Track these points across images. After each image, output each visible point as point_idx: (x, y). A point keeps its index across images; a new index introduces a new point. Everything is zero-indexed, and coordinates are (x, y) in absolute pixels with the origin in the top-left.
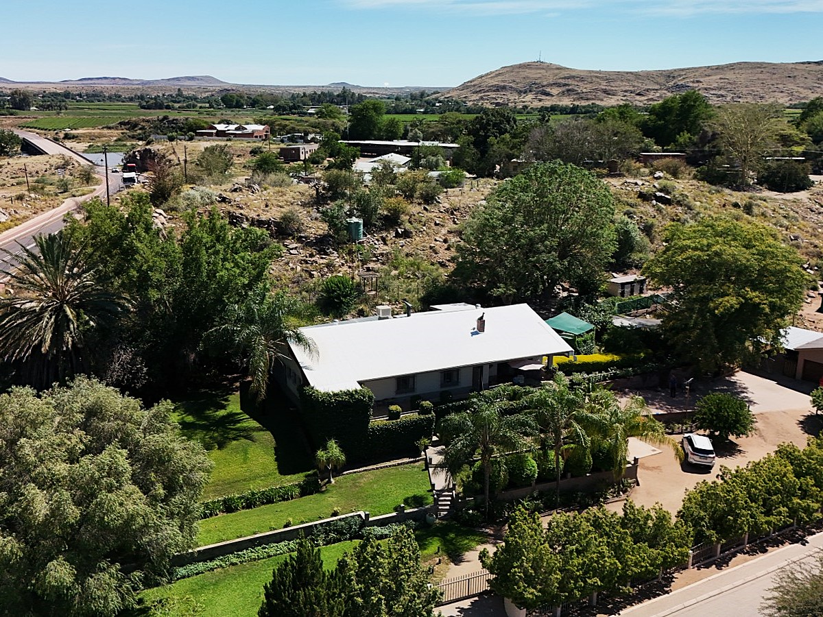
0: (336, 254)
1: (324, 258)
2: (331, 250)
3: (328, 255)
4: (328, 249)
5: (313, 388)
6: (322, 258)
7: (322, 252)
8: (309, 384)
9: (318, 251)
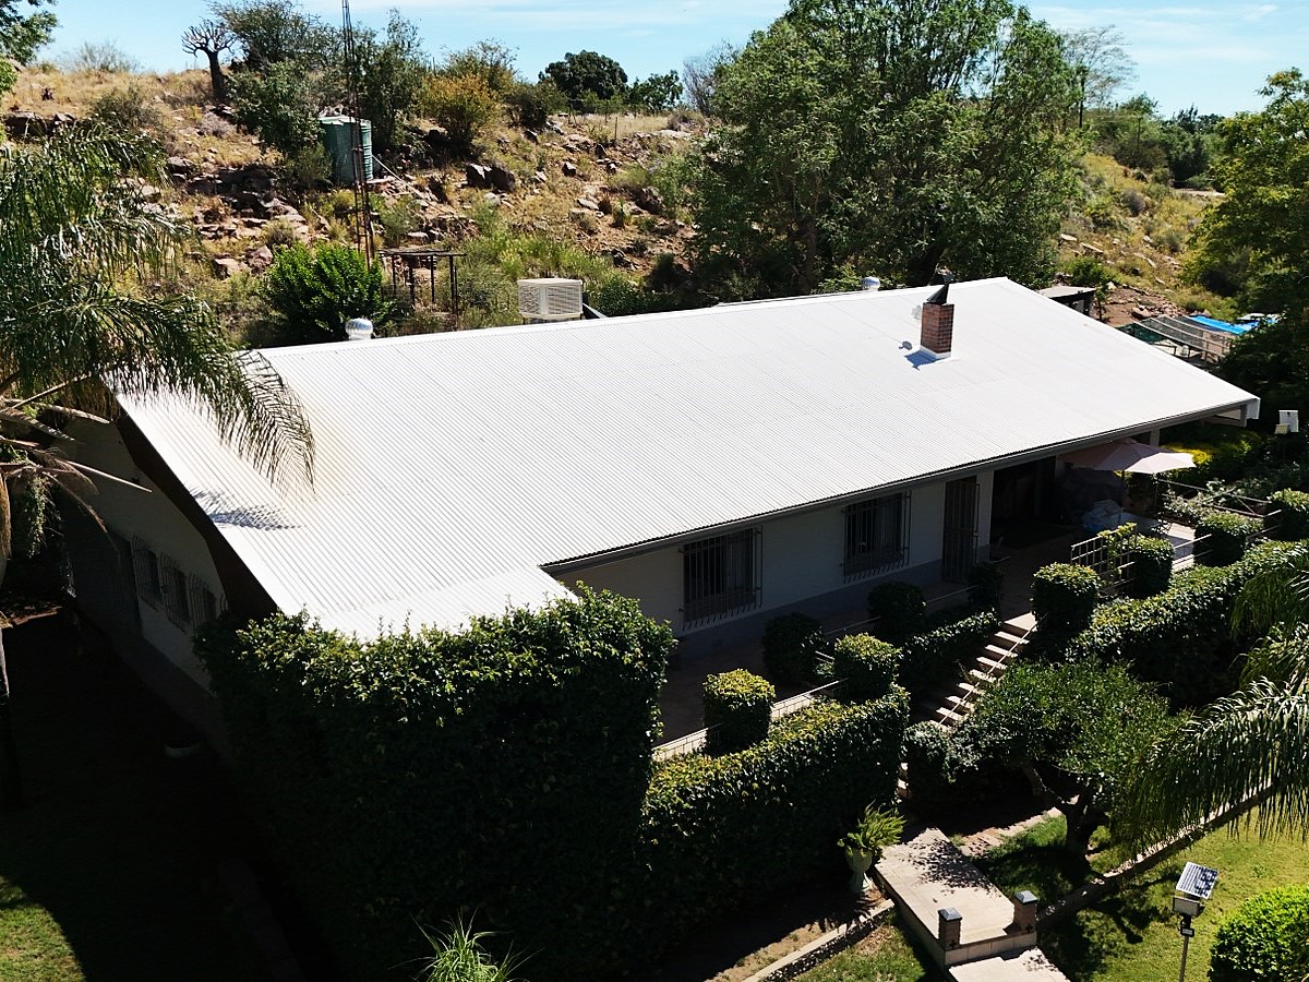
0: (293, 212)
1: (258, 225)
2: (276, 202)
3: (268, 216)
4: (268, 200)
5: (295, 626)
6: (250, 225)
7: (251, 208)
8: (273, 607)
9: (234, 206)
